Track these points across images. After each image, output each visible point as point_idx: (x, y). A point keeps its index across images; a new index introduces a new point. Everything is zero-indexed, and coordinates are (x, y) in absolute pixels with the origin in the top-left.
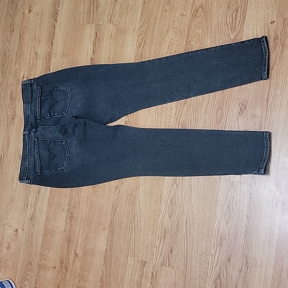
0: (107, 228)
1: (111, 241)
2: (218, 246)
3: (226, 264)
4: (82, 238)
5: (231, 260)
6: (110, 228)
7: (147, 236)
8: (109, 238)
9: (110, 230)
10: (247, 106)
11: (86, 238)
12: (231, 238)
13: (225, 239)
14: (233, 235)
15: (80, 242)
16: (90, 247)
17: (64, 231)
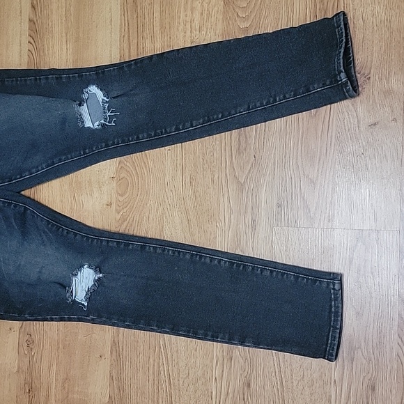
0: (108, 355)
1: (119, 379)
2: (346, 363)
3: (367, 398)
4: (57, 380)
5: (377, 388)
6: (114, 353)
7: (193, 360)
8: (114, 374)
9: (114, 357)
10: (371, 75)
11: (66, 379)
12: (370, 343)
13: (359, 347)
14: (375, 337)
15: (54, 390)
16: (75, 396)
17: (18, 371)
